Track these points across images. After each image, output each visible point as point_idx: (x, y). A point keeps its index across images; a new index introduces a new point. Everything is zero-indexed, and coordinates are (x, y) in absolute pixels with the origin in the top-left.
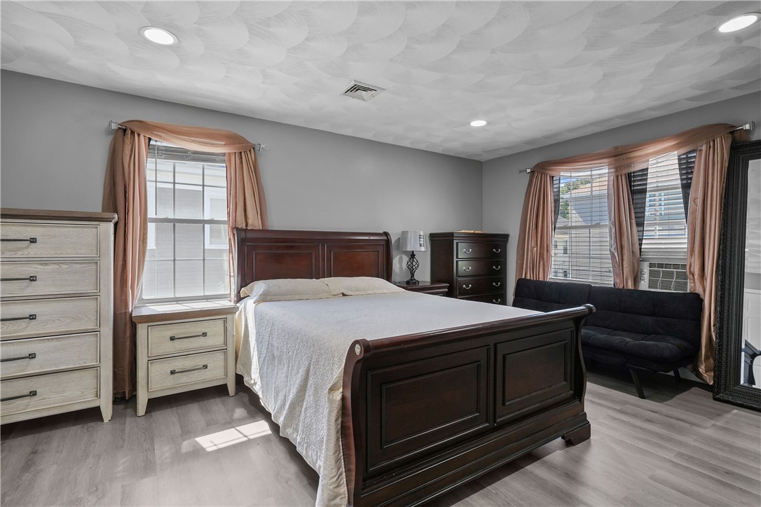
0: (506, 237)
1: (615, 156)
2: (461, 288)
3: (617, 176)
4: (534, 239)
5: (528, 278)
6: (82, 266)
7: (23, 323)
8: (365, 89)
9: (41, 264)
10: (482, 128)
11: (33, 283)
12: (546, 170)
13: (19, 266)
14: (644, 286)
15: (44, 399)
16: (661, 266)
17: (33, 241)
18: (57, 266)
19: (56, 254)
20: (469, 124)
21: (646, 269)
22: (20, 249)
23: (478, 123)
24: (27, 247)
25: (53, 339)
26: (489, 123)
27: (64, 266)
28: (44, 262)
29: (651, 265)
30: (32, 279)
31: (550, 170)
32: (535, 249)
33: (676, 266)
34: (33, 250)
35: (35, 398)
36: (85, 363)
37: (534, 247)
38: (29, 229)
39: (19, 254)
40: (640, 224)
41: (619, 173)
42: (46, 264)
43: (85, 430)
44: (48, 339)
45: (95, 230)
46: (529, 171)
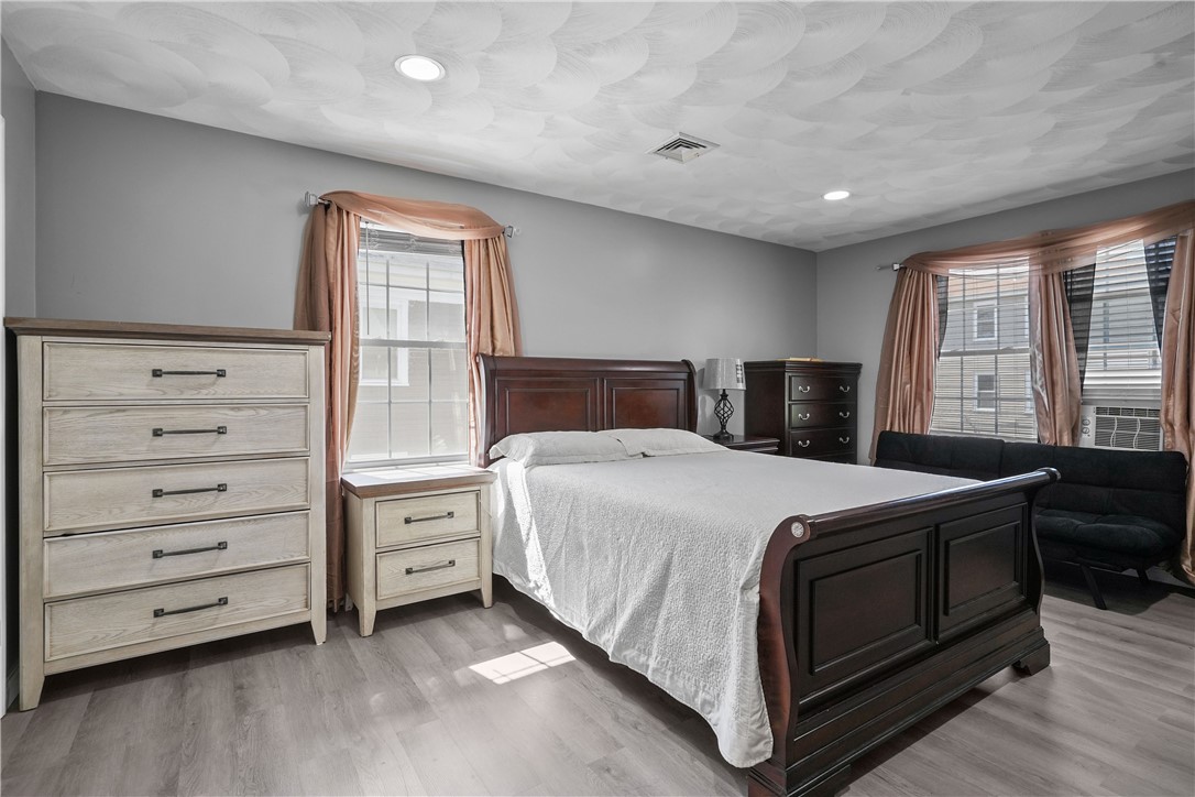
0: (856, 368)
1: (1042, 246)
2: (795, 445)
3: (1046, 277)
4: (906, 372)
5: (896, 429)
6: (289, 411)
7: (210, 497)
8: (689, 145)
9: (233, 409)
10: (839, 204)
11: (223, 436)
12: (927, 265)
13: (204, 411)
14: (1088, 440)
15: (237, 609)
16: (1115, 411)
17: (221, 374)
18: (252, 412)
19: (251, 393)
20: (822, 196)
21: (1091, 417)
22: (204, 386)
23: (836, 195)
24: (214, 384)
25: (249, 521)
26: (852, 196)
27: (263, 412)
28: (236, 405)
29: (1099, 411)
30: (221, 431)
31: (933, 266)
32: (908, 386)
33: (1140, 412)
34: (222, 389)
35: (225, 609)
36: (292, 556)
37: (906, 384)
38: (215, 356)
39: (203, 394)
40: (1082, 349)
41: (1049, 272)
42: (239, 409)
43: (295, 656)
44: (242, 521)
45: (302, 357)
46: (896, 267)
